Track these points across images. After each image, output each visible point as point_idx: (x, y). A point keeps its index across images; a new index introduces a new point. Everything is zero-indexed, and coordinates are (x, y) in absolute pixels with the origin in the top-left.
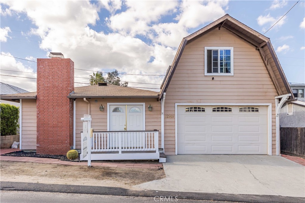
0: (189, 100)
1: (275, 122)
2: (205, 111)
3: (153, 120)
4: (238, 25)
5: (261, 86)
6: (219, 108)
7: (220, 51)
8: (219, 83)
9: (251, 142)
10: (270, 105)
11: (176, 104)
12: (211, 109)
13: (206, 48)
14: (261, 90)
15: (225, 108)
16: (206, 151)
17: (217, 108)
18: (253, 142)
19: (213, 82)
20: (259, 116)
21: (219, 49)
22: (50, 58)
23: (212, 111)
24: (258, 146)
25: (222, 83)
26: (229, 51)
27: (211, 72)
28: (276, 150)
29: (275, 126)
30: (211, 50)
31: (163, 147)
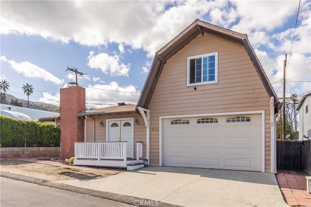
0: (172, 113)
1: (270, 133)
2: (190, 123)
3: (140, 133)
4: (210, 28)
5: (252, 91)
6: (204, 119)
7: (203, 58)
8: (201, 92)
9: (241, 156)
10: (263, 112)
11: (160, 118)
12: (196, 121)
13: (189, 58)
14: (252, 96)
15: (211, 119)
16: (191, 164)
17: (202, 119)
18: (243, 156)
19: (196, 93)
20: (251, 126)
21: (202, 56)
22: (68, 87)
23: (197, 122)
24: (250, 161)
25: (205, 92)
26: (214, 57)
27: (194, 82)
28: (270, 166)
29: (270, 137)
30: (194, 60)
31: (148, 158)
